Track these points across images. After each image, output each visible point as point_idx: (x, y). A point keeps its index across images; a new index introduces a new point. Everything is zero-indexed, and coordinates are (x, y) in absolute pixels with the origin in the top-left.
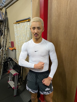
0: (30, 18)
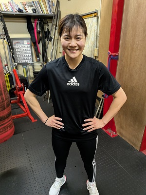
0: (98, 11)
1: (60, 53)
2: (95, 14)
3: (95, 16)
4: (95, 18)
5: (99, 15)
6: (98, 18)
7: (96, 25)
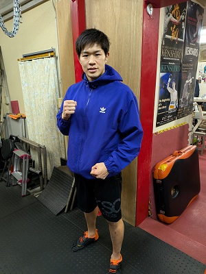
1: (7, 104)
2: (52, 54)
3: (52, 56)
4: (53, 58)
5: (57, 54)
6: (57, 58)
7: (55, 68)
